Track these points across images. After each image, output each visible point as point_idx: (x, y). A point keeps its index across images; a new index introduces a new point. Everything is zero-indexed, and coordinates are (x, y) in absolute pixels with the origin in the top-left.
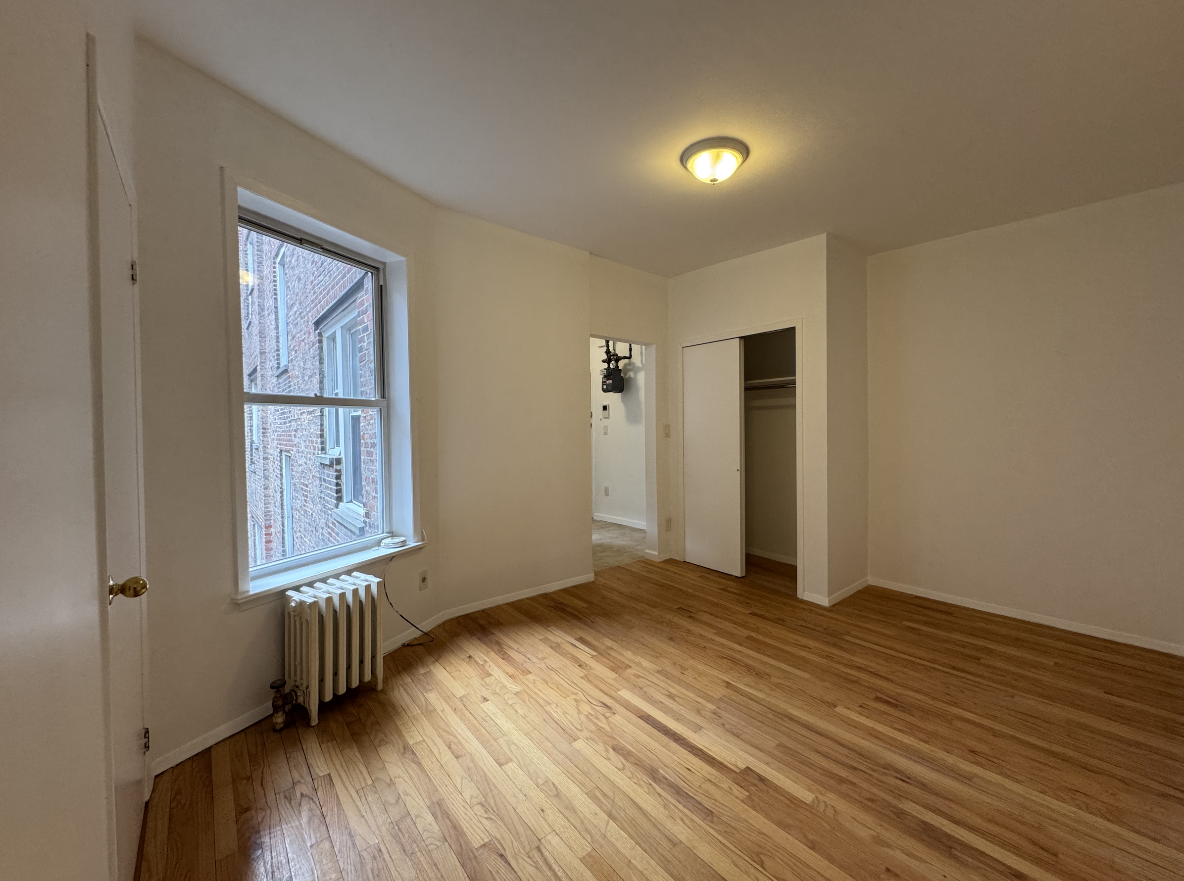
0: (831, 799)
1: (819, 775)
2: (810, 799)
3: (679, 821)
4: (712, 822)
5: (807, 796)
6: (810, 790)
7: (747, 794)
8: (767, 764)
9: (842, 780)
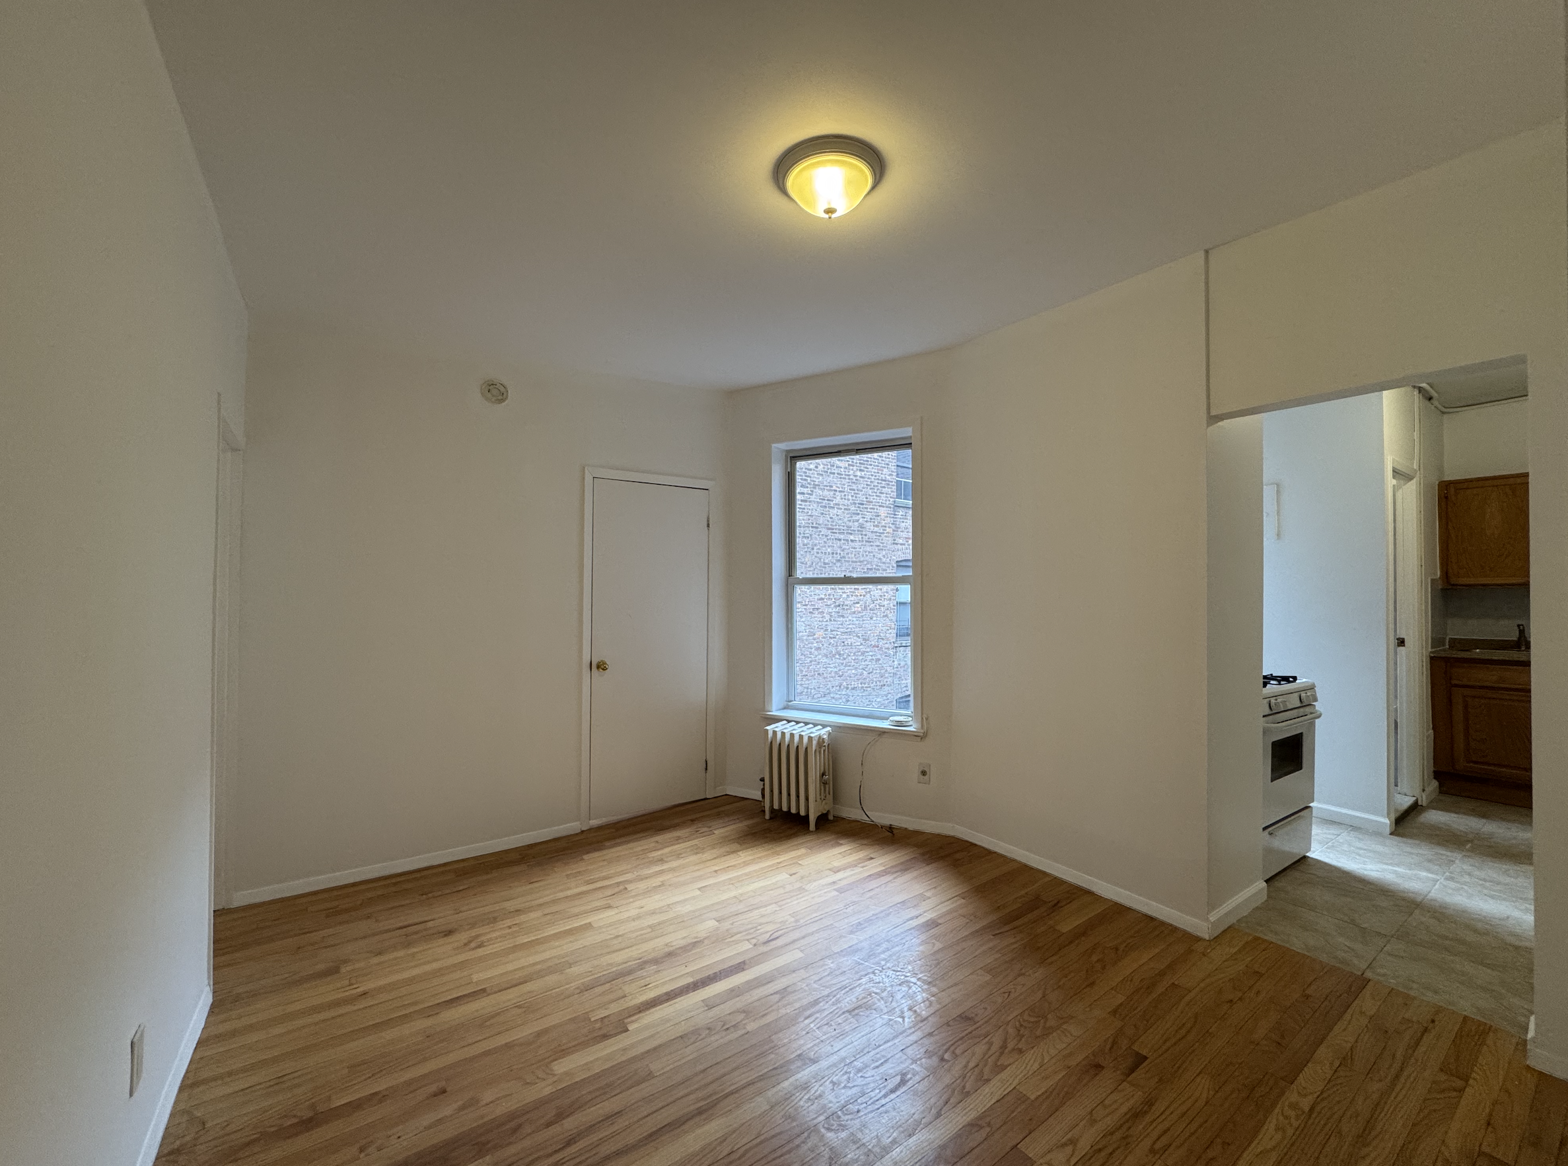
0: (545, 1089)
1: (584, 1093)
2: (555, 1068)
3: (590, 969)
4: (578, 988)
5: (561, 1067)
6: (566, 1073)
7: (593, 1019)
8: (625, 1050)
9: (560, 1116)
